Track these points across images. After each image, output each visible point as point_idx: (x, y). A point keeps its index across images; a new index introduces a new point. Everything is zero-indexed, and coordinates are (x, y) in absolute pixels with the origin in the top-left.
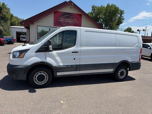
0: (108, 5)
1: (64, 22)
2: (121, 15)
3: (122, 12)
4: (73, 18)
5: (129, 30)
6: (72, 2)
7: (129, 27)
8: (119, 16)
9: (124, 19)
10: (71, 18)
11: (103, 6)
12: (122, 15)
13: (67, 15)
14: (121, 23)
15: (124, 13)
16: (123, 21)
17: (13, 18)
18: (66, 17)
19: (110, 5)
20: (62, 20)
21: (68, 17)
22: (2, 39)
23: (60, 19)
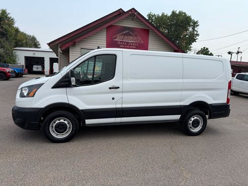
0: (174, 13)
1: (122, 42)
2: (193, 29)
3: (195, 24)
4: (136, 36)
5: (205, 52)
6: (136, 11)
7: (204, 48)
8: (191, 29)
9: (198, 35)
10: (132, 36)
11: (165, 14)
12: (196, 29)
13: (127, 31)
14: (194, 40)
15: (198, 25)
16: (197, 37)
17: (19, 34)
18: (124, 35)
19: (177, 12)
20: (118, 39)
21: (128, 34)
22: (8, 70)
23: (115, 38)
